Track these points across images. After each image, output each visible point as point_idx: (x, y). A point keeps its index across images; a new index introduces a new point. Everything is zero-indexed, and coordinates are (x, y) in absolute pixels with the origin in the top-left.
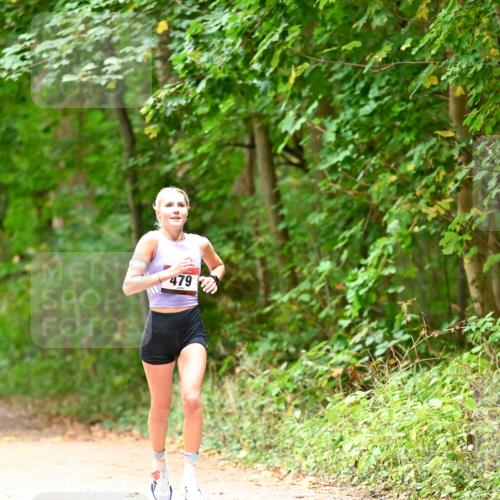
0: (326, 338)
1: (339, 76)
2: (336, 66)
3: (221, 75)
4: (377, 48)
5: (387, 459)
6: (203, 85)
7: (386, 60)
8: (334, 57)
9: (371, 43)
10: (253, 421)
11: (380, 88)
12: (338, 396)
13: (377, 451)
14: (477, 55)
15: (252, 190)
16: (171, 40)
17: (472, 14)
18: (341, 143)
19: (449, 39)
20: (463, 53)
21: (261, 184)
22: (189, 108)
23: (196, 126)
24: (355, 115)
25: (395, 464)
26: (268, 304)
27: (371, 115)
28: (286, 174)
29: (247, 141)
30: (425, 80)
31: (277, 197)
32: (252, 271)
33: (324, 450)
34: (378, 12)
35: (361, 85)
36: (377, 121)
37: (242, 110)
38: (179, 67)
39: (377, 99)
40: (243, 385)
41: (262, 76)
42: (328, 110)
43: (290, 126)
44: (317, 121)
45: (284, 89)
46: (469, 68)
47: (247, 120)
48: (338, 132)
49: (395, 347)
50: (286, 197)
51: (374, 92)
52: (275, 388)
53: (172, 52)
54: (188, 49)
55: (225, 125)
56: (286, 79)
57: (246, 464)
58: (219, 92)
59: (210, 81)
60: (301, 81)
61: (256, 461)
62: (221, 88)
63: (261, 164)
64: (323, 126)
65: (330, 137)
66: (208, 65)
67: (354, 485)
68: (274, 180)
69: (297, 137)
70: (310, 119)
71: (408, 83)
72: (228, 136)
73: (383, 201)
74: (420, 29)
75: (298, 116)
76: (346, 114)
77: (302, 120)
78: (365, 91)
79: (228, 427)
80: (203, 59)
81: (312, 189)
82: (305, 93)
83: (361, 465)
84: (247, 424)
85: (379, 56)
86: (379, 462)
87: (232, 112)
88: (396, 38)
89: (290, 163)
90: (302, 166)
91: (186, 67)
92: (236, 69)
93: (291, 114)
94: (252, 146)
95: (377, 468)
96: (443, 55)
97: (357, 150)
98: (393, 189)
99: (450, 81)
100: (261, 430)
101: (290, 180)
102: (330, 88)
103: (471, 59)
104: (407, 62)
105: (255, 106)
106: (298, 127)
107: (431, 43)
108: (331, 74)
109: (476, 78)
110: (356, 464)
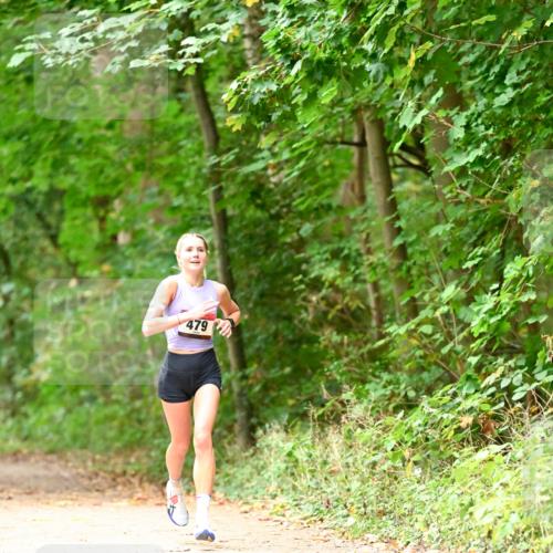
0: (453, 380)
1: (471, 58)
2: (466, 46)
3: (322, 55)
4: (516, 23)
5: (528, 528)
6: (298, 65)
7: (527, 39)
8: (463, 34)
9: (508, 17)
10: (363, 481)
11: (519, 73)
12: (467, 450)
13: (515, 518)
15: (363, 198)
16: (263, 14)
18: (471, 140)
21: (374, 191)
22: (283, 95)
23: (290, 117)
24: (488, 106)
25: (538, 534)
26: (381, 336)
27: (509, 105)
28: (403, 179)
29: (356, 139)
31: (392, 206)
32: (362, 296)
33: (450, 516)
35: (496, 69)
36: (515, 113)
37: (349, 100)
38: (271, 44)
39: (515, 86)
40: (349, 435)
41: (374, 57)
42: (456, 100)
43: (409, 120)
44: (441, 114)
45: (403, 74)
47: (355, 112)
48: (467, 127)
49: (538, 390)
50: (403, 206)
51: (511, 78)
52: (390, 442)
53: (262, 30)
54: (282, 23)
55: (328, 117)
56: (403, 62)
58: (319, 76)
59: (307, 62)
60: (422, 64)
61: (367, 530)
62: (321, 71)
63: (372, 166)
64: (449, 120)
65: (458, 133)
66: (305, 43)
68: (389, 186)
69: (417, 133)
70: (433, 110)
72: (332, 132)
73: (521, 212)
75: (419, 108)
76: (478, 105)
77: (424, 112)
78: (501, 76)
79: (333, 489)
80: (299, 35)
81: (435, 196)
82: (428, 79)
83: (497, 536)
84: (355, 485)
85: (519, 33)
86: (517, 531)
87: (336, 102)
88: (539, 11)
89: (410, 165)
90: (424, 169)
91: (278, 44)
92: (340, 48)
93: (411, 105)
94: (362, 144)
95: (515, 540)
97: (491, 149)
100: (372, 492)
101: (408, 186)
102: (458, 73)
105: (366, 91)
106: (418, 120)
108: (459, 57)
110: (490, 534)
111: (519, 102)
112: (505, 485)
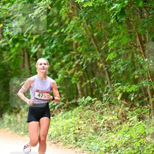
1: (46, 38)
2: (45, 36)
3: (16, 37)
4: (55, 31)
5: (58, 134)
6: (11, 40)
7: (58, 34)
9: (54, 30)
10: (25, 125)
11: (56, 41)
13: (55, 132)
14: (80, 33)
15: (24, 67)
16: (3, 29)
17: (79, 22)
18: (46, 55)
19: (73, 28)
20: (77, 32)
21: (26, 65)
22: (8, 45)
23: (9, 50)
24: (50, 48)
25: (60, 135)
27: (54, 48)
28: (32, 63)
29: (22, 54)
30: (67, 39)
31: (30, 68)
34: (55, 22)
35: (51, 40)
36: (55, 49)
37: (21, 46)
38: (5, 35)
39: (55, 44)
40: (21, 115)
41: (26, 38)
42: (43, 46)
43: (34, 50)
44: (40, 49)
45: (32, 41)
46: (78, 36)
47: (23, 49)
48: (46, 52)
49: (60, 106)
51: (54, 42)
53: (3, 32)
54: (7, 31)
55: (17, 50)
56: (32, 39)
57: (23, 135)
58: (15, 42)
59: (13, 39)
60: (36, 40)
61: (25, 135)
62: (15, 41)
63: (26, 60)
64: (42, 51)
65: (44, 53)
66: (12, 35)
67: (50, 141)
68: (29, 64)
69: (35, 53)
70: (39, 49)
71: (63, 40)
72: (18, 53)
73: (57, 69)
74: (66, 26)
75: (36, 48)
76: (48, 47)
77: (37, 49)
78: (52, 42)
79: (18, 126)
80: (11, 33)
82: (38, 42)
83: (52, 136)
84: (23, 125)
85: (56, 33)
86: (56, 135)
87: (19, 47)
88: (60, 28)
89: (33, 60)
91: (7, 35)
92: (19, 36)
93: (34, 48)
94: (24, 56)
95: (56, 137)
96: (72, 33)
97: (50, 57)
98: (59, 67)
99: (74, 39)
102: (44, 41)
103: (79, 34)
104: (63, 35)
105: (25, 45)
106: (36, 51)
107: (69, 30)
108: (44, 37)
109: (80, 38)
110: (51, 136)
111: (56, 47)
112: (53, 125)
